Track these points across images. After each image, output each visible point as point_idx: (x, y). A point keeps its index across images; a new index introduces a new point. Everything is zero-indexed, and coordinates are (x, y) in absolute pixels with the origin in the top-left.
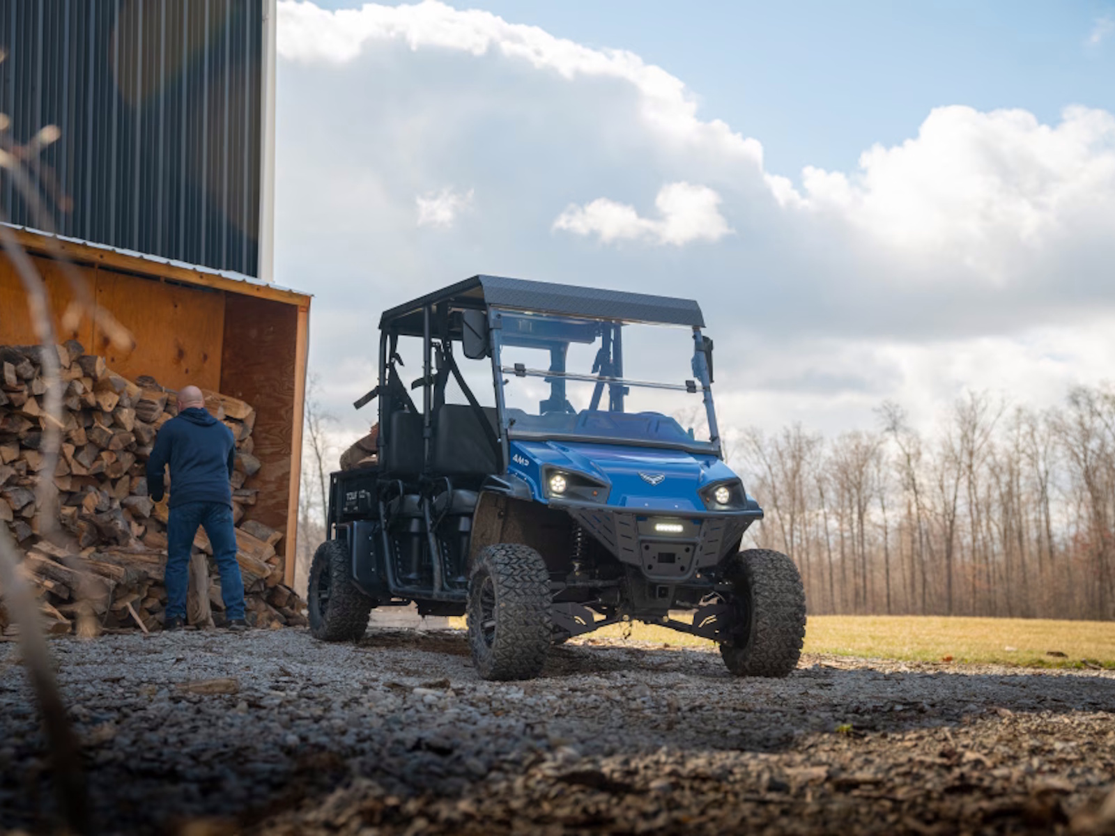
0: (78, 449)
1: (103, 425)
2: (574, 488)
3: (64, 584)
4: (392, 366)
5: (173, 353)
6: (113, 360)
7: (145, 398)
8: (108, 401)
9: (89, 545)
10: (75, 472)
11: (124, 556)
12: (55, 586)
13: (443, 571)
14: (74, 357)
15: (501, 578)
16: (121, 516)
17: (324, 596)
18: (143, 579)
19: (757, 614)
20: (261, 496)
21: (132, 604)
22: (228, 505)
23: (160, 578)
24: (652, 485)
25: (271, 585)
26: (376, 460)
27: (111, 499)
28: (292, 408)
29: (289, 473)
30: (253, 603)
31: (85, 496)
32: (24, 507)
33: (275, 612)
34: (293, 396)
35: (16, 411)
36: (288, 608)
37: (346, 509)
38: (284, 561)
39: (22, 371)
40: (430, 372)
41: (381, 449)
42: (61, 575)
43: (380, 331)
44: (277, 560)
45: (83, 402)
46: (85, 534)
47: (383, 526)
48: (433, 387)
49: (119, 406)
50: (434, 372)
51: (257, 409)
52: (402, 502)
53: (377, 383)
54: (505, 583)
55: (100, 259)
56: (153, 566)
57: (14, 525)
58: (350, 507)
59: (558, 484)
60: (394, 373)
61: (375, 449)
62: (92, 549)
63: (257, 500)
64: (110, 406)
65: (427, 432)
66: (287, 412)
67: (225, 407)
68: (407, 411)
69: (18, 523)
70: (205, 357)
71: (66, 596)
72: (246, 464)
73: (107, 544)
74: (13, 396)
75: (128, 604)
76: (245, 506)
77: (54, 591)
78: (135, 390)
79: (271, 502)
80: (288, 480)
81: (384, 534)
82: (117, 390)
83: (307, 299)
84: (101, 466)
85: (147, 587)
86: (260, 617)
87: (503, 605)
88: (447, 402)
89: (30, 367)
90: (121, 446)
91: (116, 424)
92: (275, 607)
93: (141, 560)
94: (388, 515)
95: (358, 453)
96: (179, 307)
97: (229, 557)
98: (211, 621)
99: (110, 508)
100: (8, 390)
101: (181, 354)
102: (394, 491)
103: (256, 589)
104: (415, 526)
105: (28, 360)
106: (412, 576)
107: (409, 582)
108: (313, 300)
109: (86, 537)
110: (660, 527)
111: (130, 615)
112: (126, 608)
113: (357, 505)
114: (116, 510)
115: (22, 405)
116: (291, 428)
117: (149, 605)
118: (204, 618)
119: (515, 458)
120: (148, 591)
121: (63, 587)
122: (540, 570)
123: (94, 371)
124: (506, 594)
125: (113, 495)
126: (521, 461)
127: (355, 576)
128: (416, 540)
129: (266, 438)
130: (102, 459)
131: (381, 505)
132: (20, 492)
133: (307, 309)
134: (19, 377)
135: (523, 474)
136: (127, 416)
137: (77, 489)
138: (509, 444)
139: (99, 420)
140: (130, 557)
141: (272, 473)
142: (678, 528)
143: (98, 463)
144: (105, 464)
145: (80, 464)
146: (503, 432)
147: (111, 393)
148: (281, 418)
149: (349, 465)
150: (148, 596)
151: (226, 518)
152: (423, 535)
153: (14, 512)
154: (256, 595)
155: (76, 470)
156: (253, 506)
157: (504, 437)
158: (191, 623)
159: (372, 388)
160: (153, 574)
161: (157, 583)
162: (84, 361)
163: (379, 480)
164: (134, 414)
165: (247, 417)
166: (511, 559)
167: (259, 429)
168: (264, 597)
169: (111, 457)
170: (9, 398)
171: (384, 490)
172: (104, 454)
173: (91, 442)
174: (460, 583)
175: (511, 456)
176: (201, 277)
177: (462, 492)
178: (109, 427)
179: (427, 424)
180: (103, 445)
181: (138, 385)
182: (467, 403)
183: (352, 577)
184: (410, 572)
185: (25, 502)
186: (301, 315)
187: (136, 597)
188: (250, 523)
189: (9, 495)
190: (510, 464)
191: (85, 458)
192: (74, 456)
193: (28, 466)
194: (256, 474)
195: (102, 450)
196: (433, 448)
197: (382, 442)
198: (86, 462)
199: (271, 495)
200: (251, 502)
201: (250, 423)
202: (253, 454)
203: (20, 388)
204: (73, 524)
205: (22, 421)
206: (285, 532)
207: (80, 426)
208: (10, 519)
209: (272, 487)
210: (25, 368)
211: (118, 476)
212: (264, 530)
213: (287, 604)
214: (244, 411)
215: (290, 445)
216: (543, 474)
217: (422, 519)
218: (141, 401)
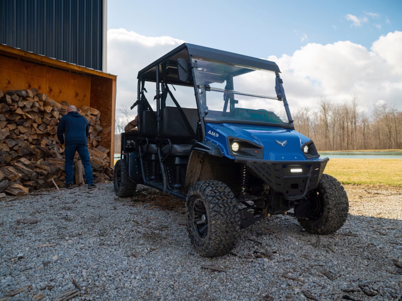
0: (39, 125)
1: (48, 117)
2: (243, 149)
3: (26, 175)
4: (142, 93)
5: (74, 94)
6: (53, 96)
7: (63, 108)
8: (49, 109)
9: (41, 158)
10: (38, 133)
11: (53, 161)
12: (22, 176)
13: (168, 180)
14: (35, 94)
15: (211, 206)
16: (56, 147)
17: (119, 179)
18: (58, 170)
19: (329, 209)
20: (103, 138)
21: (54, 179)
22: (85, 145)
23: (64, 170)
24: (282, 146)
25: (105, 167)
26: (137, 129)
27: (52, 141)
28: (111, 111)
29: (111, 131)
30: (99, 174)
31: (41, 141)
32: (14, 146)
33: (107, 177)
34: (111, 107)
35: (14, 113)
36: (111, 175)
37: (127, 146)
38: (110, 158)
39: (14, 98)
40: (159, 93)
41: (139, 125)
42: (25, 171)
43: (138, 79)
44: (108, 158)
45: (39, 109)
46: (39, 154)
47: (140, 156)
48: (160, 99)
49: (53, 110)
50: (161, 93)
51: (101, 111)
52: (148, 147)
53: (137, 99)
54: (214, 209)
55: (41, 60)
56: (62, 165)
57: (10, 153)
58: (128, 146)
59: (235, 147)
60: (143, 96)
61: (137, 125)
62: (42, 159)
63: (102, 140)
64: (49, 110)
65: (159, 119)
66: (110, 112)
67: (90, 111)
68: (149, 110)
69: (12, 152)
70: (85, 96)
71: (27, 179)
72: (98, 129)
73: (48, 157)
74: (11, 107)
75: (53, 180)
76: (98, 141)
77: (22, 177)
78: (59, 106)
79: (106, 140)
80: (111, 133)
81: (141, 159)
82: (52, 105)
83: (115, 77)
84: (47, 130)
85: (60, 173)
86: (101, 179)
87: (213, 222)
88: (166, 106)
89: (17, 97)
90: (54, 124)
91: (52, 117)
92: (107, 174)
93: (58, 163)
94: (142, 151)
95: (130, 126)
96: (76, 80)
97: (87, 163)
98: (84, 183)
99: (52, 144)
100: (9, 105)
101: (77, 95)
102: (145, 142)
103: (100, 169)
104: (153, 157)
105: (16, 95)
106: (153, 177)
107: (151, 180)
108: (117, 77)
109: (39, 155)
110: (293, 171)
111: (53, 184)
112: (51, 181)
113: (130, 145)
114: (54, 145)
115: (15, 110)
116: (111, 117)
117: (61, 179)
118: (81, 182)
119: (210, 132)
120: (61, 174)
121: (26, 176)
122: (232, 199)
123: (42, 99)
124: (215, 215)
125: (53, 139)
126: (213, 134)
127: (130, 176)
128: (154, 163)
129: (104, 121)
130: (48, 128)
131: (139, 147)
132: (11, 141)
133: (116, 80)
134: (13, 101)
135: (216, 142)
136: (56, 114)
137: (40, 138)
138: (205, 125)
139: (46, 116)
140: (55, 162)
141: (106, 131)
142: (300, 170)
143: (46, 129)
144: (49, 130)
145: (40, 130)
146: (201, 118)
147: (49, 106)
148: (108, 114)
149: (127, 131)
150: (61, 175)
151: (85, 149)
152: (157, 161)
153: (10, 148)
154: (100, 172)
155: (38, 132)
156: (101, 141)
157: (202, 121)
158: (77, 183)
159: (135, 102)
160: (62, 168)
161: (63, 171)
162: (39, 95)
163: (138, 138)
164: (59, 113)
165: (98, 114)
166: (215, 192)
167: (102, 118)
168: (103, 171)
169: (51, 128)
170: (10, 108)
171: (140, 142)
172: (48, 127)
173: (43, 123)
174: (176, 188)
175: (206, 132)
176: (79, 68)
177: (176, 146)
178: (50, 118)
179: (158, 115)
180: (48, 124)
181: (61, 104)
182: (175, 106)
183: (128, 175)
184: (152, 176)
185: (14, 145)
186: (114, 82)
187: (55, 176)
188: (100, 147)
189: (7, 142)
190: (206, 136)
191: (41, 128)
192: (37, 127)
193: (20, 131)
194: (101, 132)
195: (48, 125)
196: (161, 126)
197: (139, 122)
198: (42, 129)
199: (106, 138)
200: (100, 140)
201: (99, 116)
202: (100, 125)
203: (13, 104)
204: (34, 151)
205: (17, 116)
206: (110, 149)
207: (39, 117)
208: (9, 151)
209: (106, 136)
210: (15, 97)
211: (54, 133)
212: (104, 149)
213: (111, 174)
214: (96, 112)
215: (111, 123)
216: (228, 142)
217: (156, 154)
218: (62, 109)
